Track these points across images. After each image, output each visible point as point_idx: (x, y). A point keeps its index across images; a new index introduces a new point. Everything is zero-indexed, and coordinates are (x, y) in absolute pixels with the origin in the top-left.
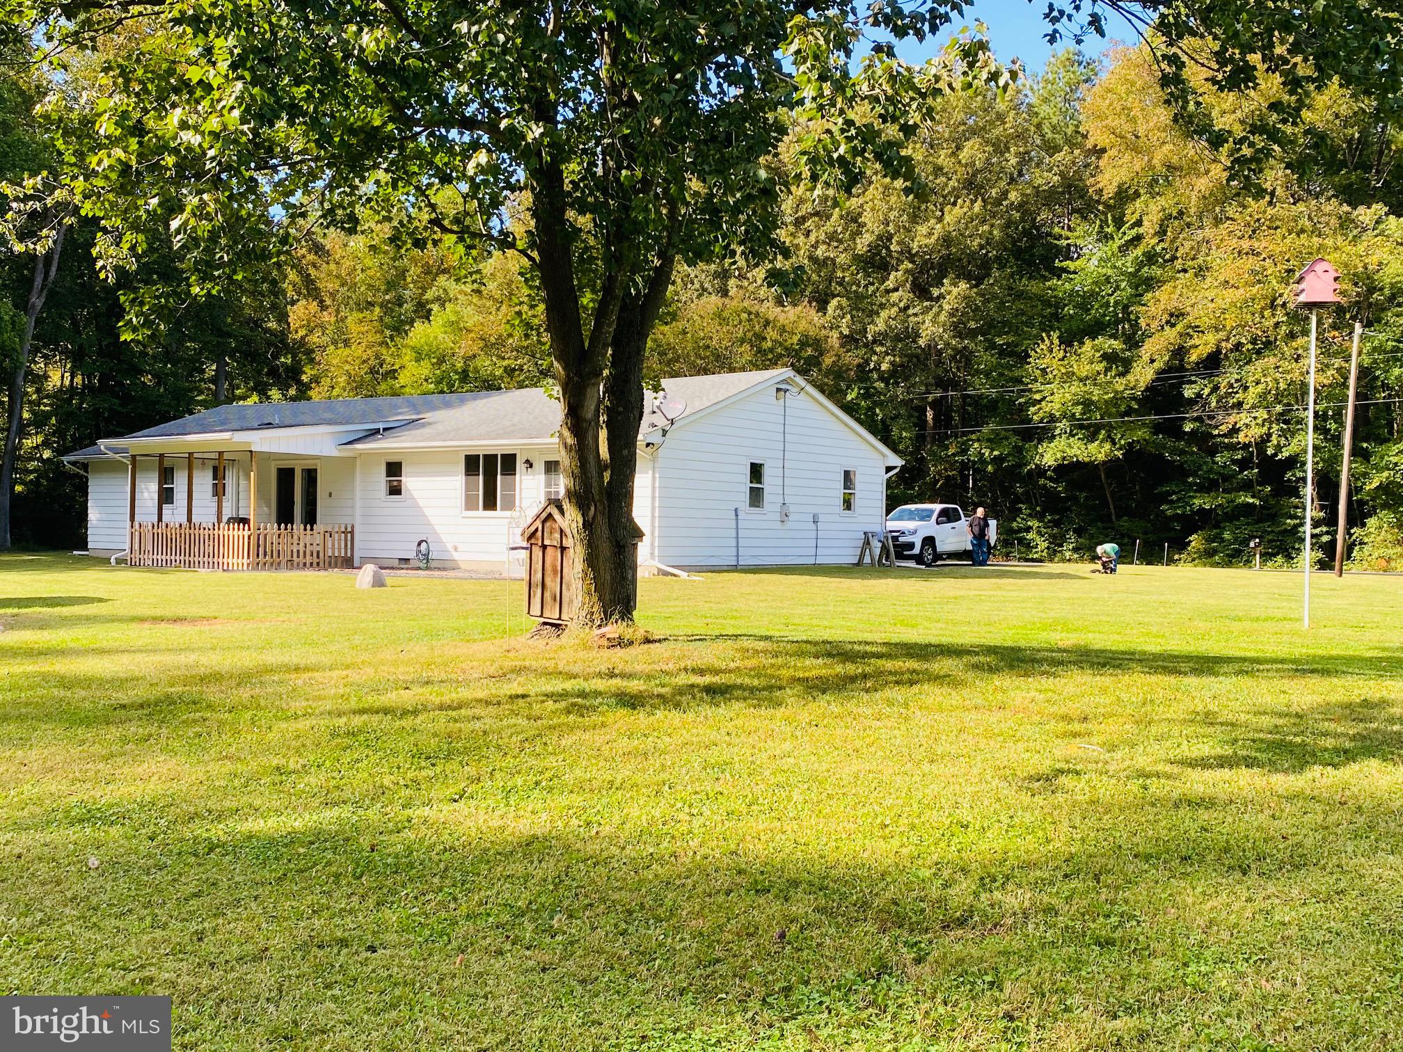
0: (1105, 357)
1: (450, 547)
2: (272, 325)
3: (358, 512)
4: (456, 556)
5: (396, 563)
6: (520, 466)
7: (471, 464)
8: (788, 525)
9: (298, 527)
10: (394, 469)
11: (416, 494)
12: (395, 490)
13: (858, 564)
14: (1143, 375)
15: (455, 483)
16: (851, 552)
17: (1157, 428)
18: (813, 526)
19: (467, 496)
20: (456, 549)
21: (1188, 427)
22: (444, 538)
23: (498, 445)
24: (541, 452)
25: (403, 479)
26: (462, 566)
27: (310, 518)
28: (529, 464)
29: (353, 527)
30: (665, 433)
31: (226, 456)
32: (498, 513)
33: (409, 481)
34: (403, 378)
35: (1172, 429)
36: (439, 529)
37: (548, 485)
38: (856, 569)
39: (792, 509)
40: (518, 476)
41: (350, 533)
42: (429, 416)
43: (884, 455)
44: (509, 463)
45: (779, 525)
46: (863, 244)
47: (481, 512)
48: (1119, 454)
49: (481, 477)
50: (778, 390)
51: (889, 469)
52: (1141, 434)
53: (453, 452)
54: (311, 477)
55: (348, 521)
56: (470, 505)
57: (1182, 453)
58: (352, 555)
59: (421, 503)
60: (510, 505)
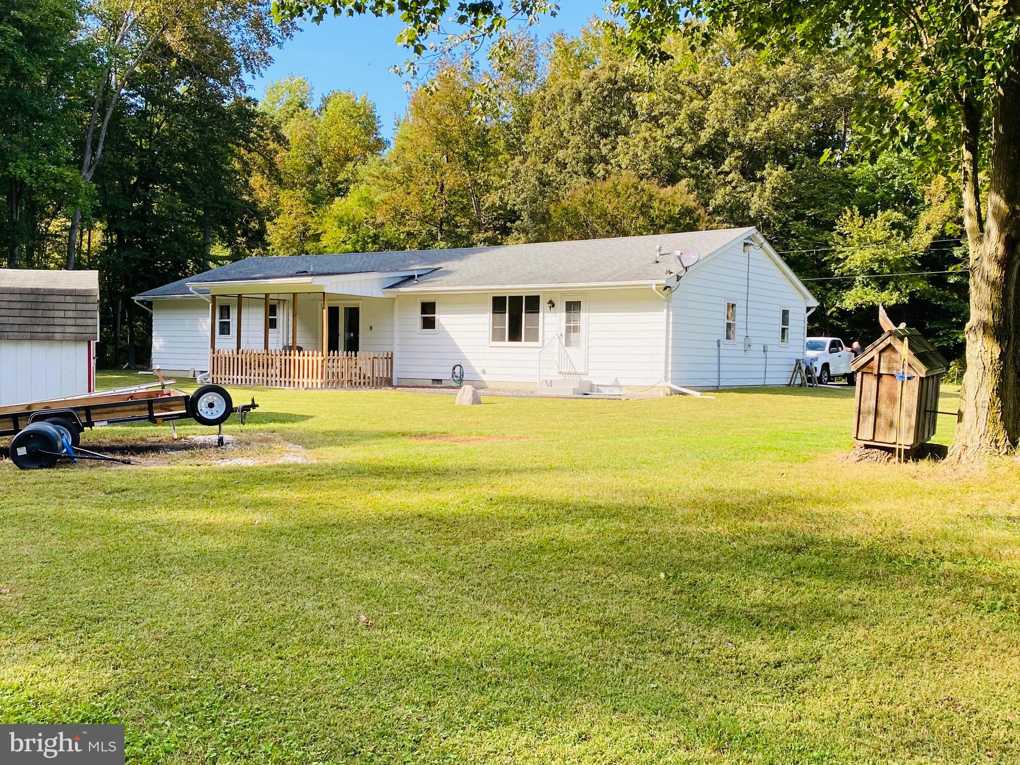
0: (894, 226)
1: (478, 370)
2: (246, 198)
3: (397, 341)
4: (484, 377)
5: (430, 383)
6: (543, 305)
7: (498, 304)
8: (750, 354)
9: (342, 353)
10: (428, 308)
11: (447, 328)
12: (429, 324)
13: (789, 385)
14: (922, 240)
15: (485, 319)
16: (785, 375)
17: (932, 280)
18: (762, 354)
19: (493, 329)
20: (484, 373)
21: (952, 280)
22: (473, 363)
23: (522, 289)
24: (563, 294)
25: (437, 316)
26: (490, 385)
27: (353, 346)
28: (552, 304)
29: (392, 354)
30: (679, 278)
31: (271, 297)
32: (522, 343)
33: (440, 317)
34: (325, 241)
35: (939, 281)
36: (468, 356)
37: (568, 321)
38: (789, 388)
39: (753, 340)
40: (541, 314)
41: (390, 358)
42: (445, 265)
43: (806, 298)
44: (533, 303)
45: (742, 354)
46: (705, 136)
47: (507, 343)
48: (906, 300)
49: (507, 314)
50: (746, 244)
51: (808, 309)
52: (921, 286)
53: (483, 294)
54: (353, 314)
55: (389, 349)
56: (497, 336)
57: (947, 299)
58: (391, 376)
59: (453, 335)
60: (534, 336)
